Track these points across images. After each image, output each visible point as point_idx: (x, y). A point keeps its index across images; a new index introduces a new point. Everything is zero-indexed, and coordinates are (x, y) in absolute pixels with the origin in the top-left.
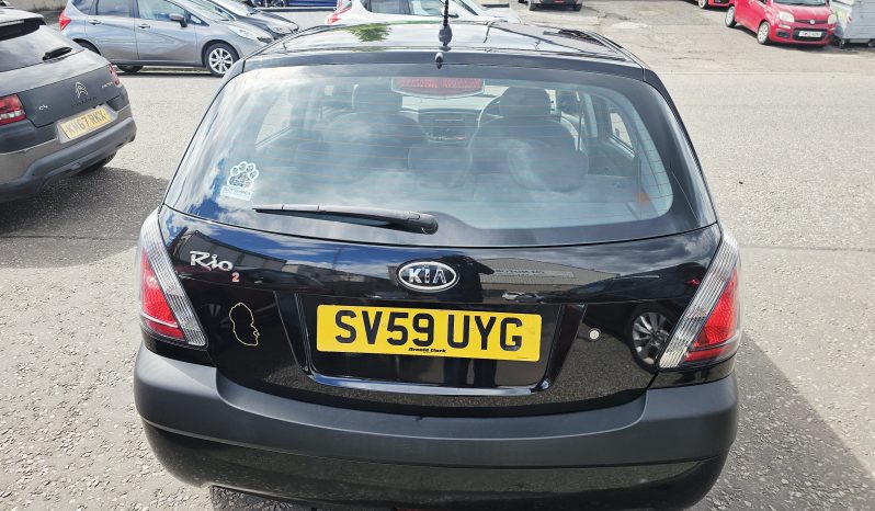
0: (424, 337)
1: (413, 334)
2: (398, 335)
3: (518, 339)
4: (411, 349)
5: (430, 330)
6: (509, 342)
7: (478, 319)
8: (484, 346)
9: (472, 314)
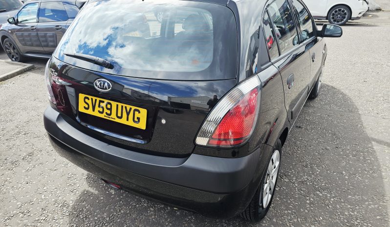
0: (109, 112)
1: (106, 110)
2: (101, 110)
3: (138, 119)
4: (105, 116)
5: (110, 109)
6: (136, 120)
7: (126, 107)
8: (128, 120)
9: (124, 105)
